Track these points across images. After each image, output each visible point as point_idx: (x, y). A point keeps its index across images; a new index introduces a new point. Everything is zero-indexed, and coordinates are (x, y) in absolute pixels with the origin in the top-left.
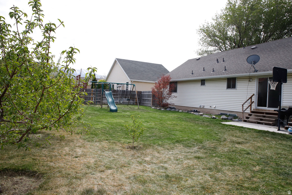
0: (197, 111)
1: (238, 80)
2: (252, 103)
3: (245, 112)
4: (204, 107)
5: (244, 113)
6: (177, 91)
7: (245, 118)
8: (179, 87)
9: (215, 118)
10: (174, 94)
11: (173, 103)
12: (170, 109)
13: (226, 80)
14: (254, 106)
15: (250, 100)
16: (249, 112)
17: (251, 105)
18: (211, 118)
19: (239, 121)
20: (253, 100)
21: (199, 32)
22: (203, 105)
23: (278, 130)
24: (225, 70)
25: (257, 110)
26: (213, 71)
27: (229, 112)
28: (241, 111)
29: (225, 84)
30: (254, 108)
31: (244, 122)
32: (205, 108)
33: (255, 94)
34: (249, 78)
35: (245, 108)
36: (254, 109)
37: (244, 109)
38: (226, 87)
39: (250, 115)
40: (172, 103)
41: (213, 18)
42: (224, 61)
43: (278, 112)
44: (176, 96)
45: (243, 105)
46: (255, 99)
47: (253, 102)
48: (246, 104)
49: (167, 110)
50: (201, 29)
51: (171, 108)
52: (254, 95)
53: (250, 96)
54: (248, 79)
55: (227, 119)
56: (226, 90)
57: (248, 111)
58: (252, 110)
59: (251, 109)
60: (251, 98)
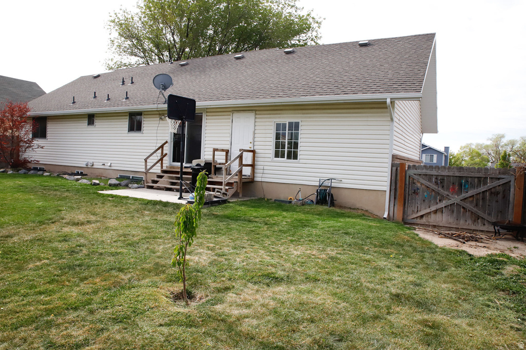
0: (82, 173)
1: (145, 116)
2: (163, 156)
3: (151, 171)
4: (93, 165)
5: (148, 174)
6: (47, 135)
7: (151, 181)
8: (51, 128)
9: (98, 184)
10: (38, 142)
11: (36, 159)
12: (27, 171)
13: (127, 116)
14: (168, 162)
15: (160, 151)
16: (160, 171)
17: (161, 160)
18: (91, 184)
19: (139, 188)
20: (165, 152)
21: (109, 27)
22: (91, 161)
23: (179, 199)
24: (127, 98)
25: (171, 168)
26: (108, 99)
27: (132, 173)
28: (144, 170)
29: (125, 124)
30: (168, 165)
31: (147, 188)
32: (94, 167)
33: (169, 141)
34: (160, 114)
35: (149, 165)
36: (167, 167)
37: (148, 167)
38: (127, 129)
39: (161, 177)
40: (33, 159)
41: (138, 4)
42: (132, 83)
43: (191, 171)
44: (42, 145)
45: (146, 160)
46: (168, 149)
47: (166, 154)
48: (151, 158)
49: (19, 174)
50: (113, 21)
51: (35, 169)
52: (167, 142)
53: (161, 144)
54: (158, 116)
55: (119, 185)
56: (127, 135)
57: (157, 170)
58: (164, 168)
59: (162, 167)
60: (162, 147)
